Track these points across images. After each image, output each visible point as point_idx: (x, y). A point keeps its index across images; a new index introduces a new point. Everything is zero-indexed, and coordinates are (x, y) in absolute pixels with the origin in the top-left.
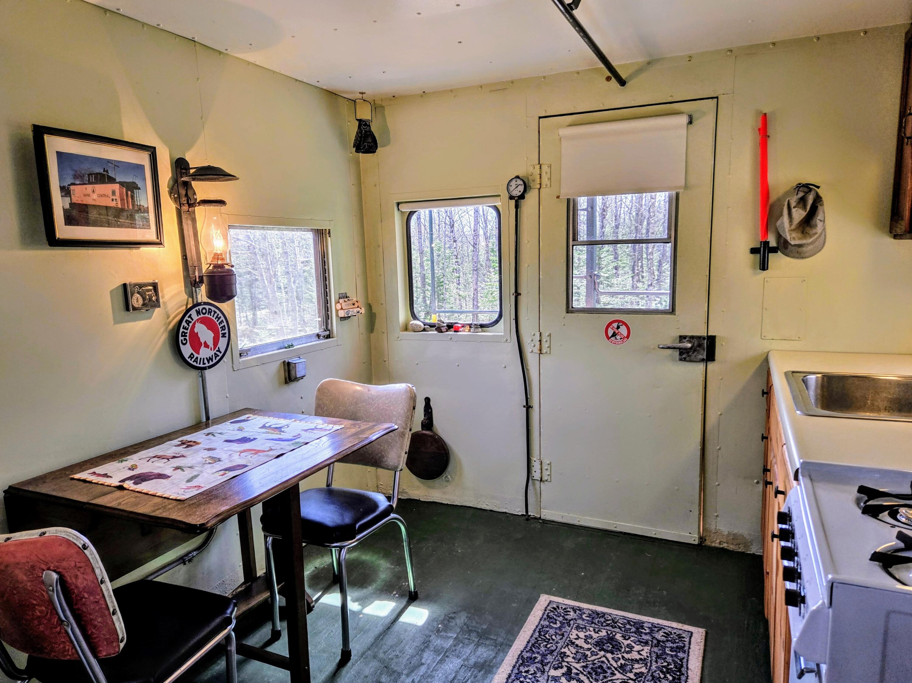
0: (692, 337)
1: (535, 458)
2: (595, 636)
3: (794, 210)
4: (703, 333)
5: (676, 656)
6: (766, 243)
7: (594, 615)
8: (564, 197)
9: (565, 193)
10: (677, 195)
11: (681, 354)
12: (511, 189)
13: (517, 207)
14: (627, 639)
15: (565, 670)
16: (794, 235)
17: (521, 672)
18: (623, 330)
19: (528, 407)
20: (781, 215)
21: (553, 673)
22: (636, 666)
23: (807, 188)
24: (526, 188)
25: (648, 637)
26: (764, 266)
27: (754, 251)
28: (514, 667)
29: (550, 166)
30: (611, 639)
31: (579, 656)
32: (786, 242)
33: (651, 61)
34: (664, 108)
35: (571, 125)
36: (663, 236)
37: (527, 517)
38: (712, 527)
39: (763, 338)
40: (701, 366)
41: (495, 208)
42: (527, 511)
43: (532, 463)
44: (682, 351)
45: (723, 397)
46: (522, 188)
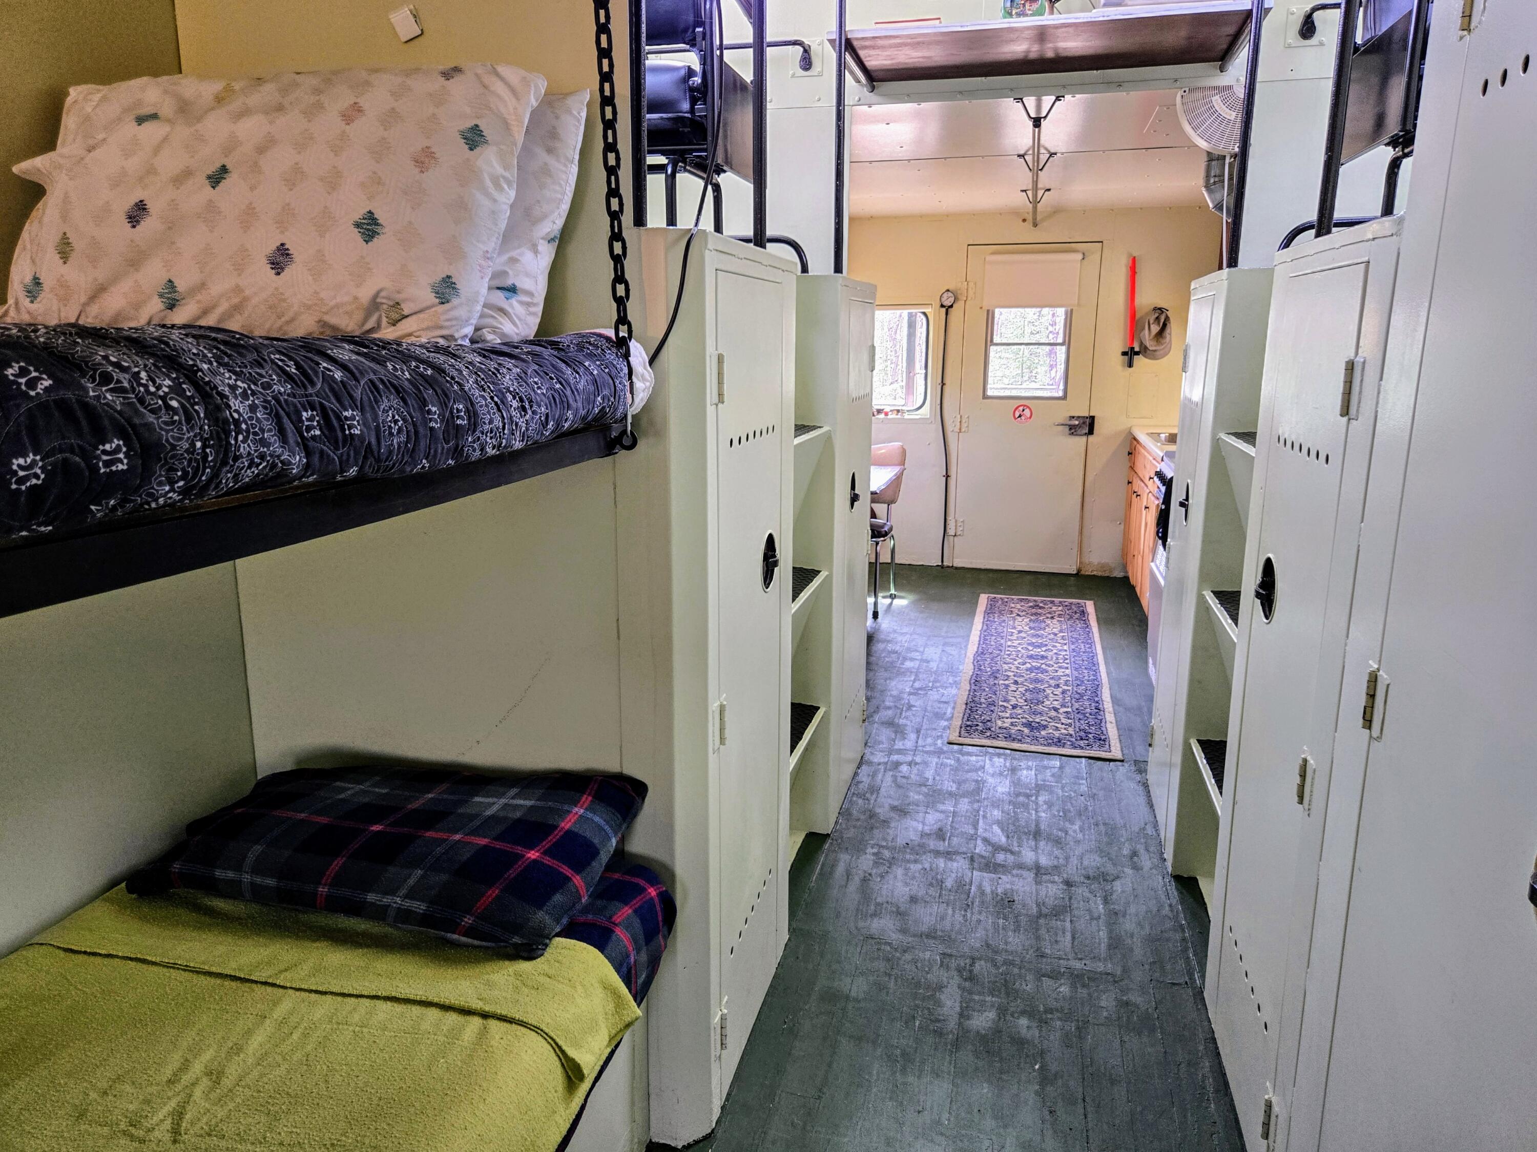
0: (1079, 417)
1: (950, 518)
3: (1152, 326)
4: (1087, 415)
6: (1132, 349)
8: (985, 308)
10: (1072, 310)
11: (1070, 429)
12: (943, 300)
13: (947, 314)
16: (1152, 343)
18: (1027, 412)
19: (947, 476)
20: (1143, 329)
23: (1161, 310)
24: (956, 300)
26: (1130, 365)
27: (1124, 354)
29: (975, 284)
32: (1146, 348)
33: (1057, 211)
34: (1065, 247)
35: (994, 253)
36: (1060, 340)
37: (942, 567)
38: (1086, 560)
39: (1127, 416)
40: (1084, 439)
41: (925, 314)
42: (942, 561)
43: (948, 522)
44: (1071, 427)
45: (1097, 463)
46: (952, 300)
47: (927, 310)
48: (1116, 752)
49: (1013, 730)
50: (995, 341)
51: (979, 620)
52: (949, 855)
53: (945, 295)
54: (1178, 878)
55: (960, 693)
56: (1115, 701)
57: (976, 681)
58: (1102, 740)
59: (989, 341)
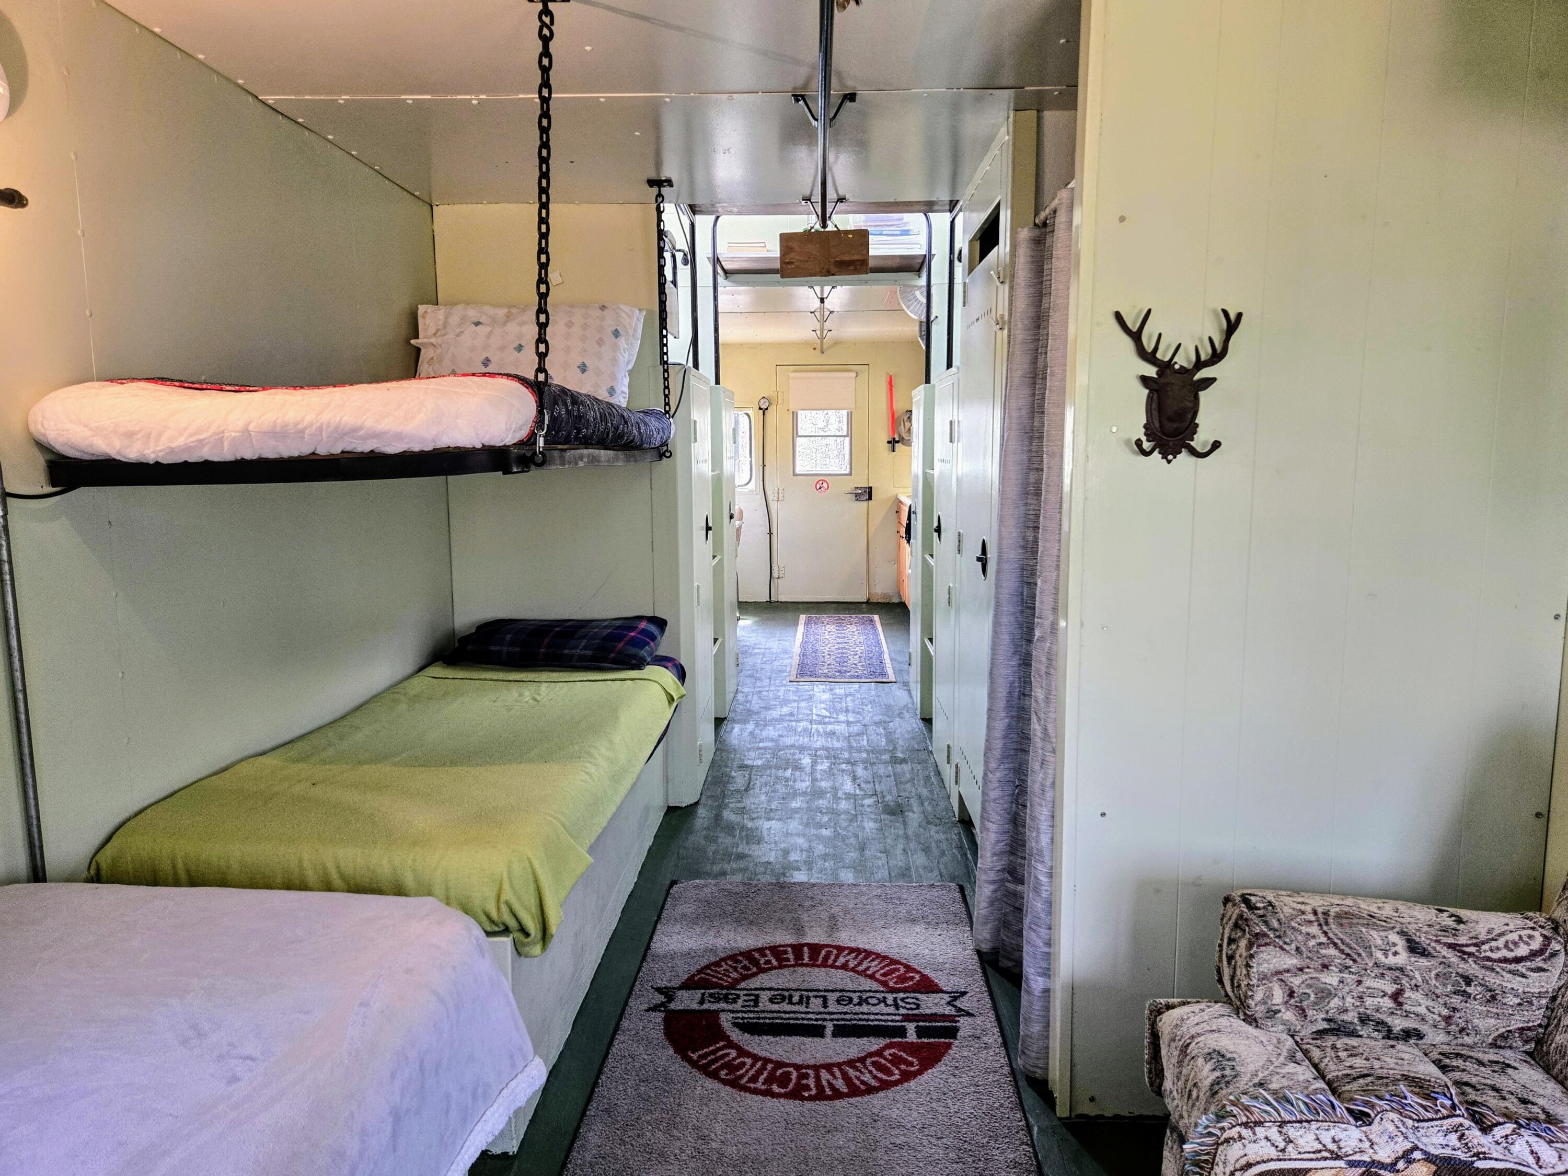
1: (775, 565)
3: (906, 422)
6: (894, 439)
8: (791, 411)
9: (792, 408)
11: (855, 496)
12: (761, 404)
13: (764, 414)
16: (907, 434)
18: (825, 485)
19: (770, 534)
20: (900, 425)
23: (911, 412)
24: (770, 404)
26: (894, 451)
27: (889, 442)
29: (783, 393)
32: (903, 438)
33: (836, 343)
34: (843, 367)
35: (794, 371)
36: (845, 433)
37: (770, 602)
38: (873, 592)
39: (894, 487)
40: (866, 503)
41: (747, 414)
42: (770, 598)
43: (773, 568)
44: (857, 495)
45: (876, 520)
46: (767, 404)
47: (750, 412)
48: (892, 678)
49: (829, 674)
50: (799, 434)
51: (801, 628)
52: (798, 721)
53: (762, 401)
54: (923, 719)
55: (796, 660)
56: (892, 659)
57: (803, 655)
58: (884, 674)
59: (795, 434)
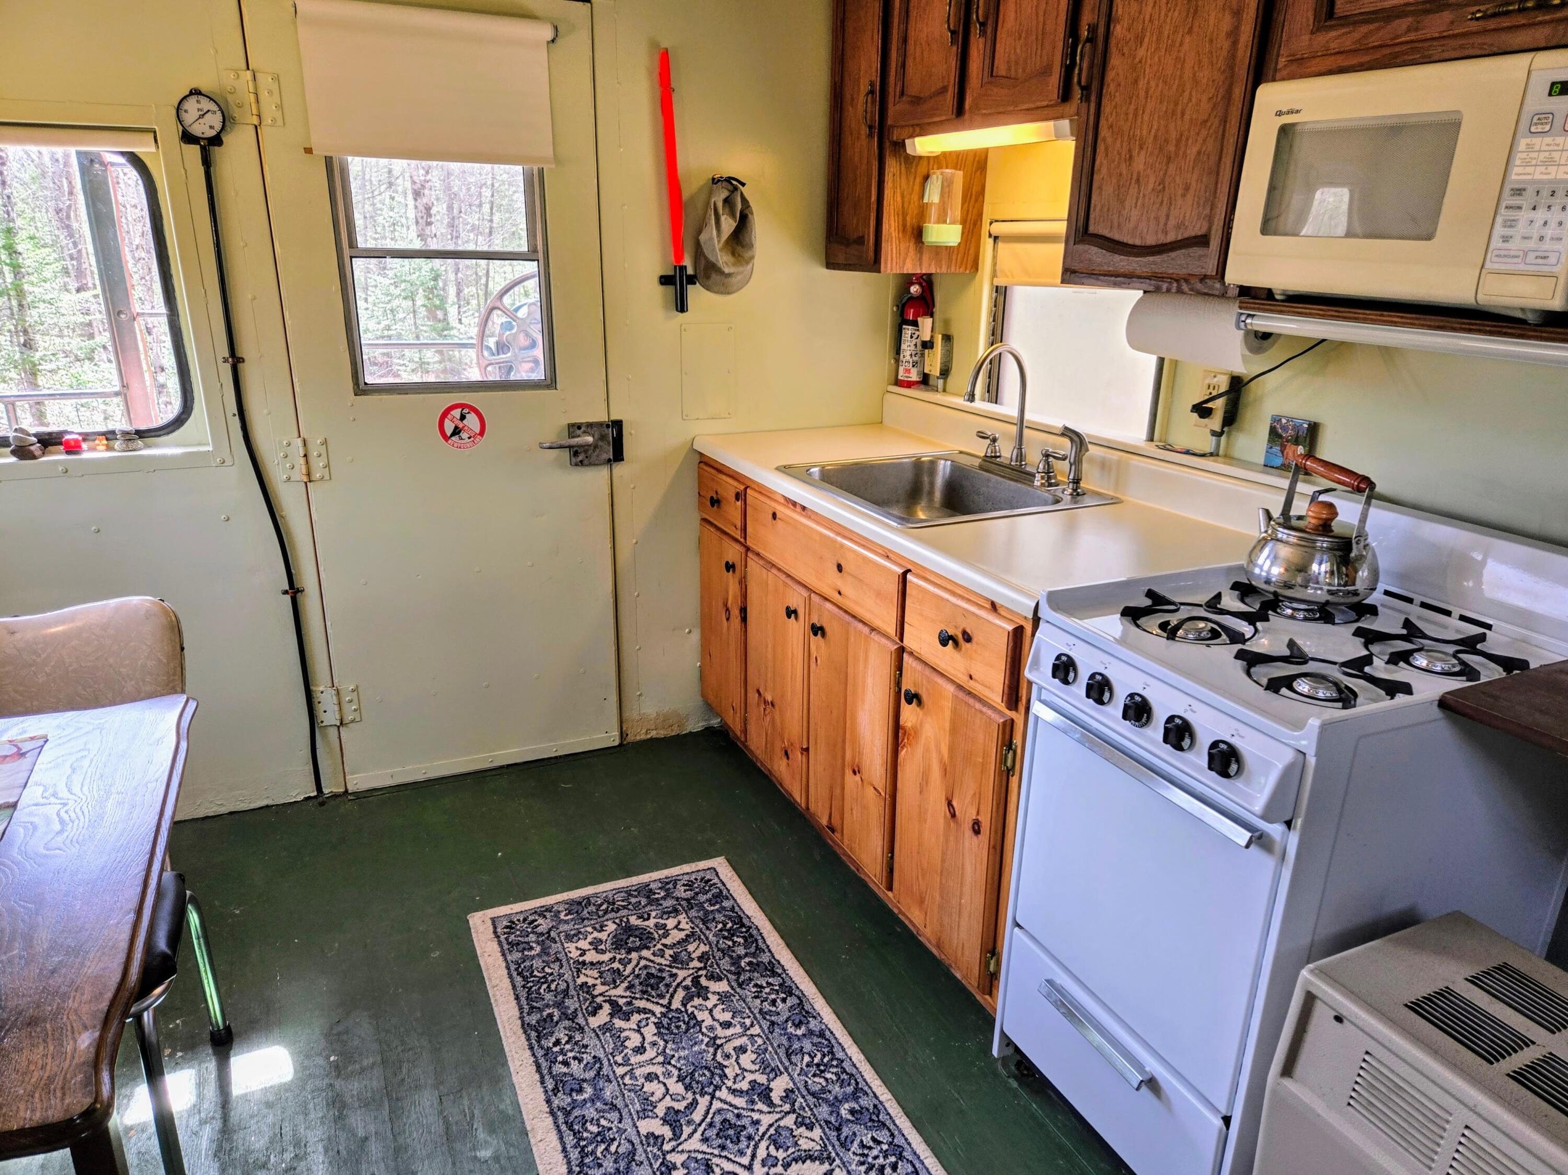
0: (590, 425)
1: (321, 687)
2: (603, 936)
3: (721, 217)
4: (604, 418)
5: (724, 908)
6: (683, 269)
7: (575, 908)
8: (318, 154)
9: (323, 145)
10: (540, 173)
11: (576, 454)
12: (188, 119)
13: (207, 162)
14: (648, 919)
15: (607, 1008)
17: (549, 1049)
18: (472, 421)
19: (294, 591)
20: (705, 225)
21: (595, 1022)
22: (691, 948)
23: (732, 184)
24: (226, 121)
25: (669, 903)
26: (682, 306)
27: (665, 280)
28: (531, 1048)
30: (629, 930)
31: (609, 978)
32: (711, 269)
36: (522, 247)
37: (319, 800)
38: (634, 713)
39: (685, 417)
40: (604, 471)
41: (136, 161)
42: (319, 786)
43: (318, 696)
44: (575, 451)
45: (635, 520)
46: (215, 120)
47: (144, 149)
50: (361, 243)
53: (192, 106)
59: (346, 244)
